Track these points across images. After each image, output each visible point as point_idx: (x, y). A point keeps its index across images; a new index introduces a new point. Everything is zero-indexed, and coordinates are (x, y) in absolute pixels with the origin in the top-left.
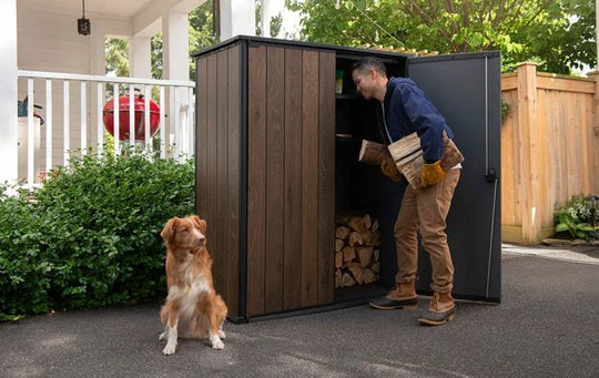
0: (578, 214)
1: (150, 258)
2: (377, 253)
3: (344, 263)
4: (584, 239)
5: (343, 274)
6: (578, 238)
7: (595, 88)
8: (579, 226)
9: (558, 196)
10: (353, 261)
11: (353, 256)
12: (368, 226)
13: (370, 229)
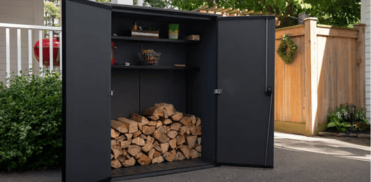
0: (343, 116)
1: (54, 141)
2: (199, 139)
3: (177, 146)
4: (346, 132)
5: (177, 152)
6: (341, 131)
7: (358, 35)
8: (343, 124)
9: (330, 105)
10: (184, 144)
11: (184, 141)
12: (194, 122)
13: (195, 124)
